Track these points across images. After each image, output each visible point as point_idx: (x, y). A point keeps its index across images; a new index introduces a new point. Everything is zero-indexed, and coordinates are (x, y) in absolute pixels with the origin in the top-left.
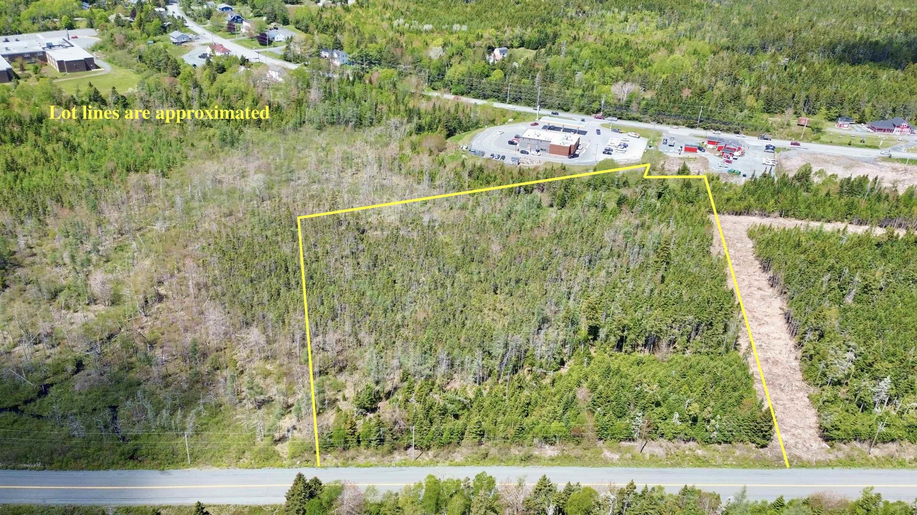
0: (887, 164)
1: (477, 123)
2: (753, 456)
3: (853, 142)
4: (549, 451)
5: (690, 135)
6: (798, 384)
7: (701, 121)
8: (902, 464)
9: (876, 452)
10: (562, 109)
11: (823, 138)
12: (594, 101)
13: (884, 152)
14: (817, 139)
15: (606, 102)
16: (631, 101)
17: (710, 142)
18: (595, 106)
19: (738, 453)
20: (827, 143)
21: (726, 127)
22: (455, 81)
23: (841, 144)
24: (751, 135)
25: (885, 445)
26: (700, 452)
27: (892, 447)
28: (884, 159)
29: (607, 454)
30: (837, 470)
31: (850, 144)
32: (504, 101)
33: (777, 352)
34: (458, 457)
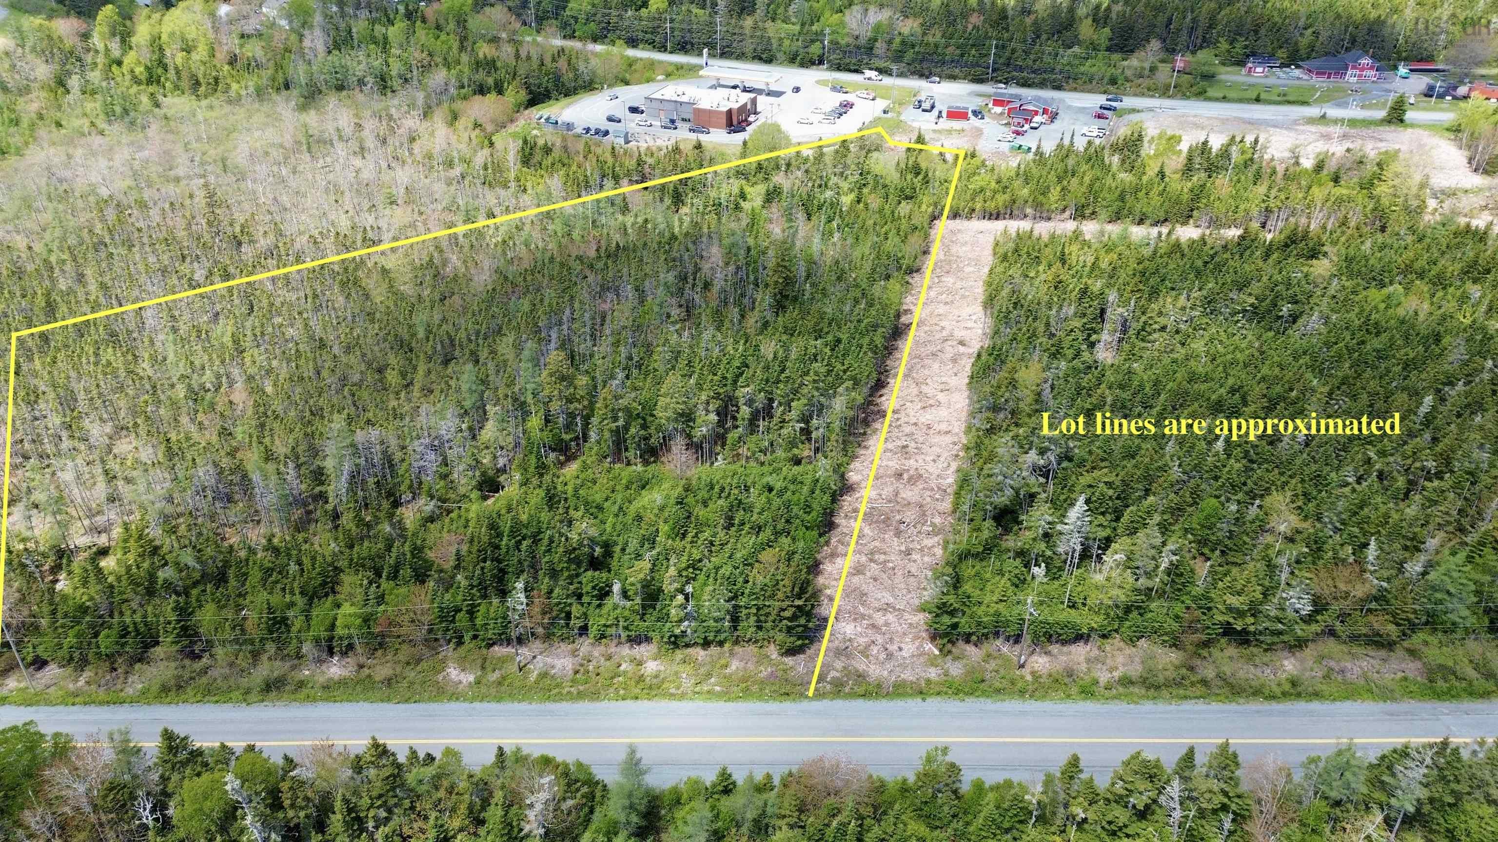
0: (1313, 128)
1: (591, 82)
2: (765, 671)
3: (1263, 96)
4: (336, 669)
5: (970, 94)
6: (937, 520)
7: (994, 71)
8: (1088, 692)
9: (1040, 663)
10: (760, 59)
11: (1211, 92)
12: (813, 41)
13: (1314, 111)
14: (1201, 95)
15: (831, 42)
16: (876, 40)
17: (997, 103)
18: (815, 49)
19: (735, 665)
20: (1217, 100)
21: (1037, 79)
22: (582, 17)
23: (1241, 101)
24: (1082, 91)
25: (1065, 649)
26: (651, 667)
27: (1079, 652)
28: (1311, 121)
29: (453, 672)
30: (933, 704)
31: (1258, 100)
32: (663, 48)
33: (929, 459)
34: (136, 684)
